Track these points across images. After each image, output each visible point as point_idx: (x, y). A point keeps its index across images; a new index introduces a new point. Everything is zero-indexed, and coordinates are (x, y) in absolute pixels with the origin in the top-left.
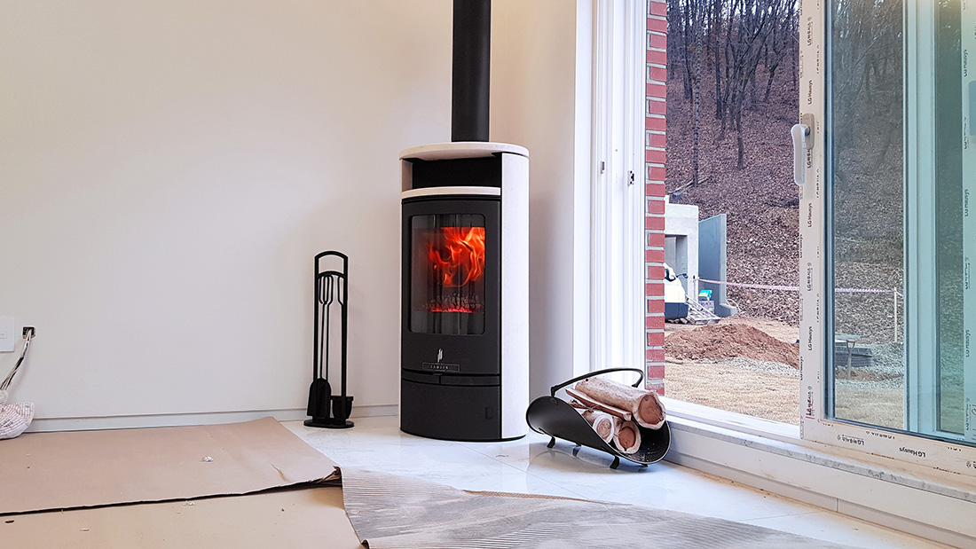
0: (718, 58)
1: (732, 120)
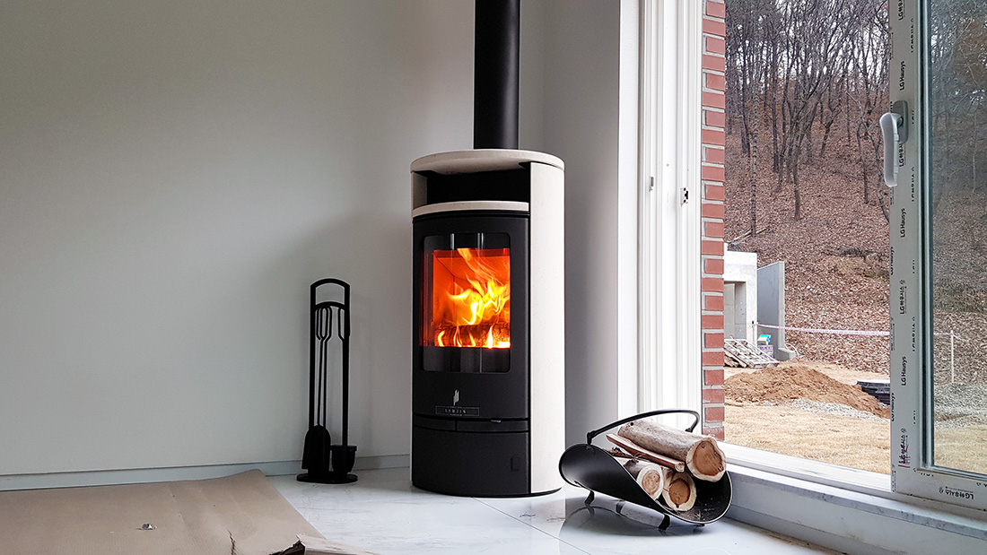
0: (774, 113)
1: (788, 173)
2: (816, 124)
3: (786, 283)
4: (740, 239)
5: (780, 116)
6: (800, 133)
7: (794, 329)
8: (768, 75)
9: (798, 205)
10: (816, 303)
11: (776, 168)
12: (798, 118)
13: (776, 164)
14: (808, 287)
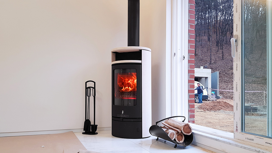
0: (217, 30)
1: (220, 47)
2: (228, 33)
3: (219, 77)
4: (207, 65)
5: (218, 31)
6: (223, 36)
7: (221, 90)
8: (215, 19)
9: (223, 56)
10: (228, 83)
11: (217, 45)
12: (223, 31)
13: (217, 44)
14: (226, 78)
